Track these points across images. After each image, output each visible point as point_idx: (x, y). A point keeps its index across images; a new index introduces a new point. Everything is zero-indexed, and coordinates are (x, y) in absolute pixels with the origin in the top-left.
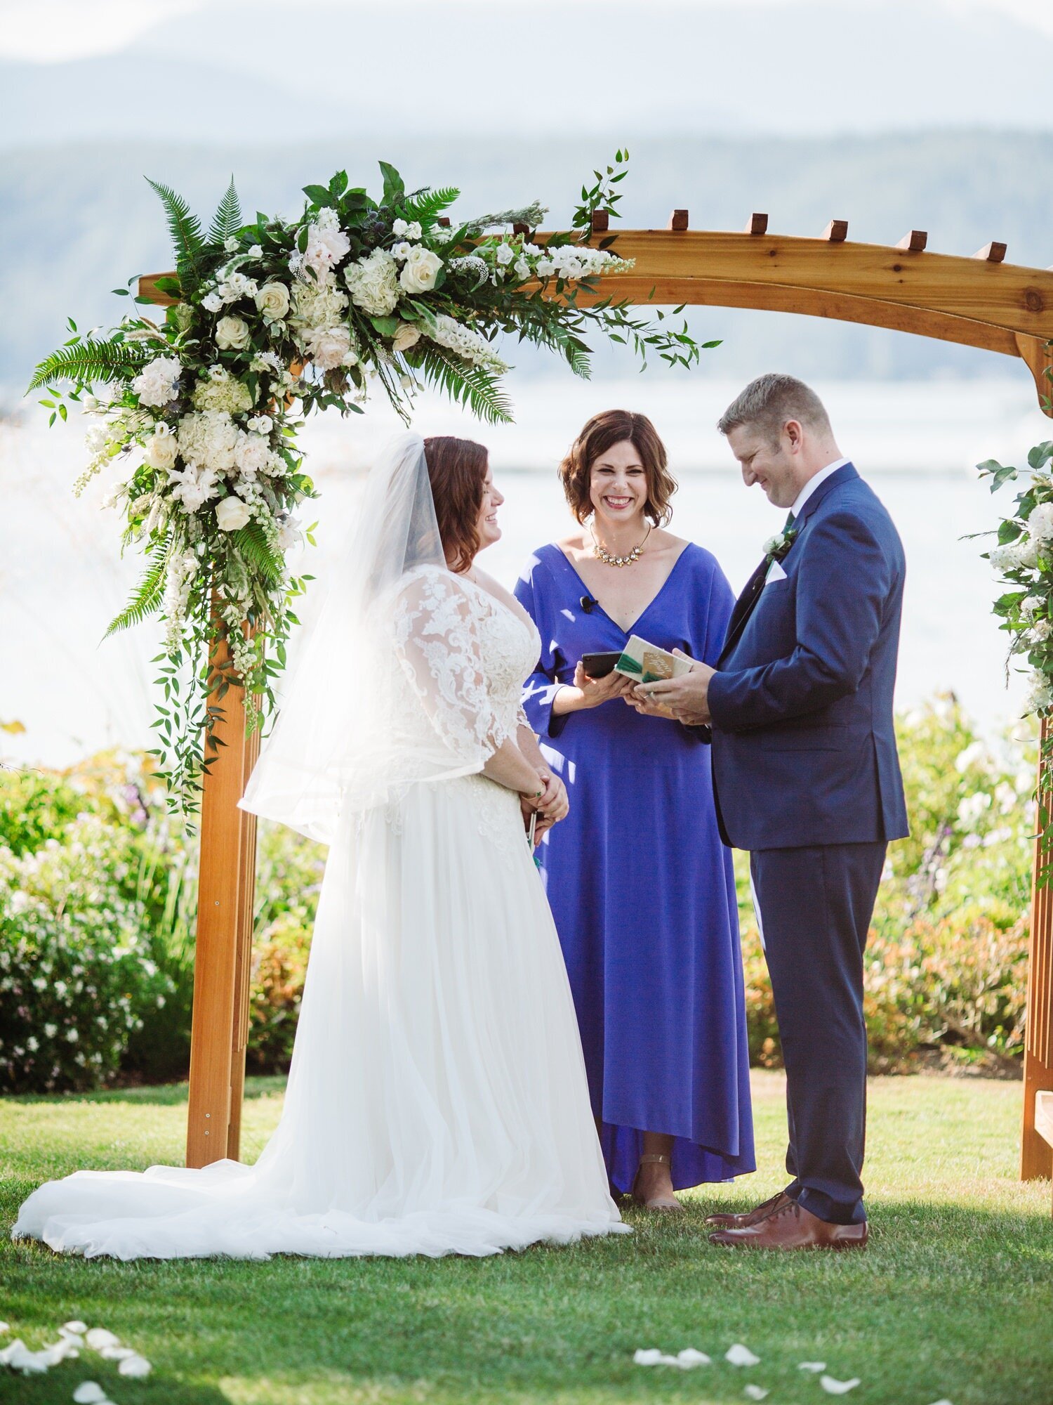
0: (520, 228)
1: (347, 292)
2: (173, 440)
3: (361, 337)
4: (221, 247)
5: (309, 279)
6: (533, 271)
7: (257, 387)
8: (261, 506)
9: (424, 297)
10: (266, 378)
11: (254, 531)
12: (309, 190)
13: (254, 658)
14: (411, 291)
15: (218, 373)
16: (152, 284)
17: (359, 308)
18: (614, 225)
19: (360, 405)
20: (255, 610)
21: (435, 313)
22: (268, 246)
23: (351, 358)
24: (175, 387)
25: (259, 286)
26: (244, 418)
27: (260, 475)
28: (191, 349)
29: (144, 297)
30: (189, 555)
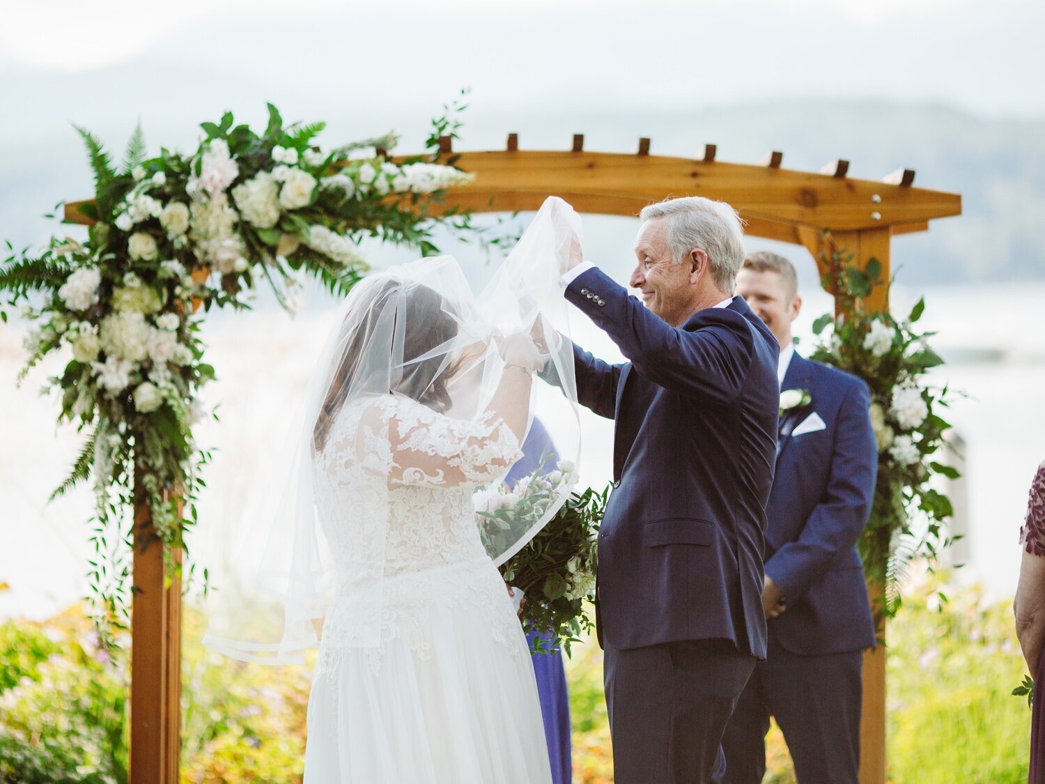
0: (381, 151)
1: (236, 209)
2: (95, 339)
3: (250, 247)
4: (129, 176)
5: (204, 199)
6: (391, 187)
7: (165, 292)
8: (170, 391)
9: (302, 211)
10: (173, 282)
11: (165, 411)
12: (205, 126)
13: (170, 518)
14: (290, 206)
15: (131, 280)
16: (74, 209)
17: (247, 223)
18: (457, 147)
19: (249, 303)
20: (170, 478)
21: (310, 225)
22: (169, 173)
23: (241, 264)
24: (95, 293)
25: (164, 206)
26: (155, 317)
27: (170, 365)
28: (108, 262)
29: (69, 219)
30: (113, 433)
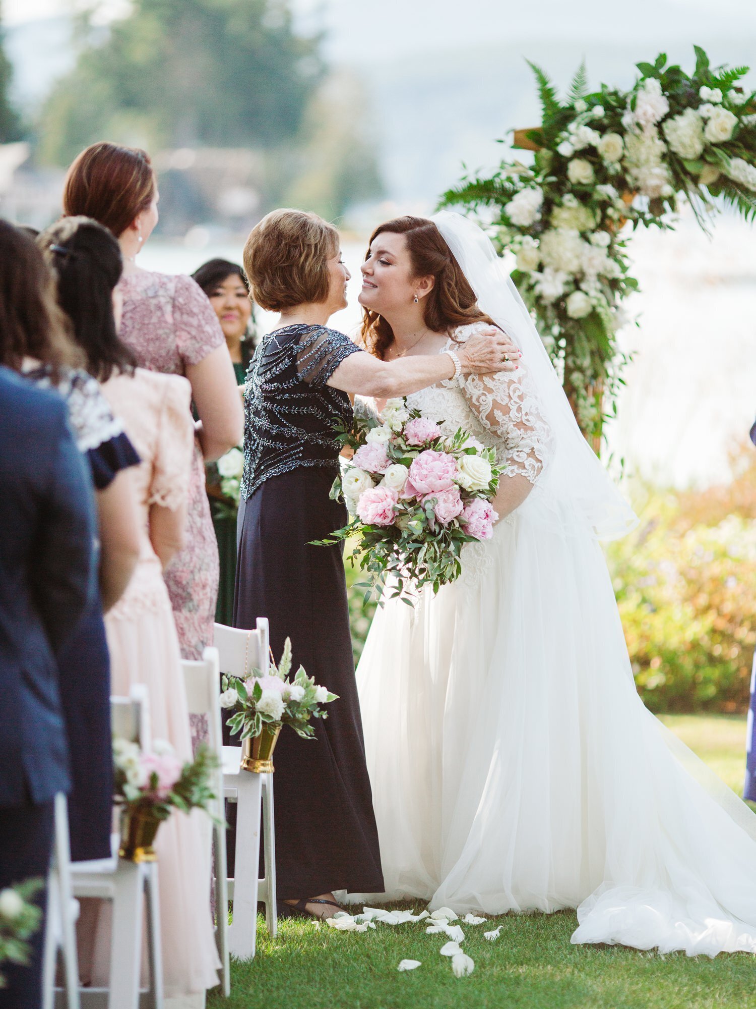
1: (666, 141)
2: (536, 251)
3: (676, 175)
4: (572, 108)
5: (637, 131)
7: (599, 212)
8: (599, 300)
9: (723, 145)
10: (605, 204)
11: (594, 317)
12: (640, 66)
13: (593, 411)
14: (713, 140)
15: (569, 200)
16: (521, 136)
17: (674, 154)
19: (673, 225)
20: (595, 376)
21: (730, 157)
22: (608, 107)
23: (667, 190)
24: (538, 211)
25: (601, 137)
26: (589, 234)
27: (600, 277)
28: (550, 184)
29: (518, 144)
30: (548, 335)
